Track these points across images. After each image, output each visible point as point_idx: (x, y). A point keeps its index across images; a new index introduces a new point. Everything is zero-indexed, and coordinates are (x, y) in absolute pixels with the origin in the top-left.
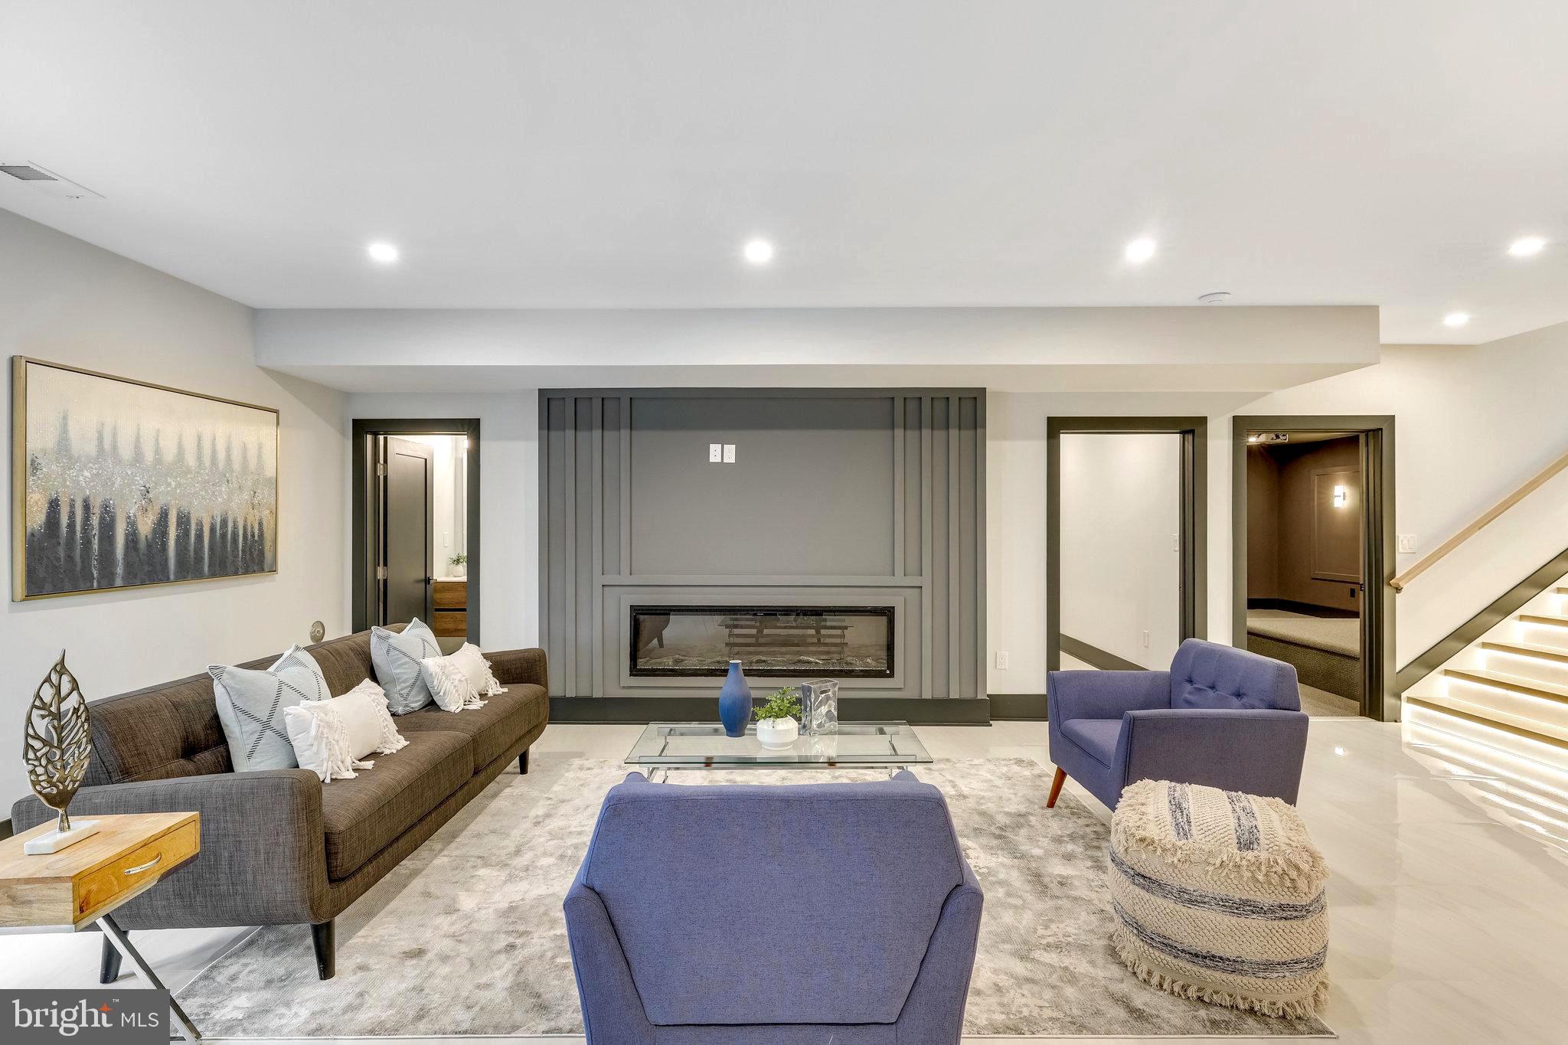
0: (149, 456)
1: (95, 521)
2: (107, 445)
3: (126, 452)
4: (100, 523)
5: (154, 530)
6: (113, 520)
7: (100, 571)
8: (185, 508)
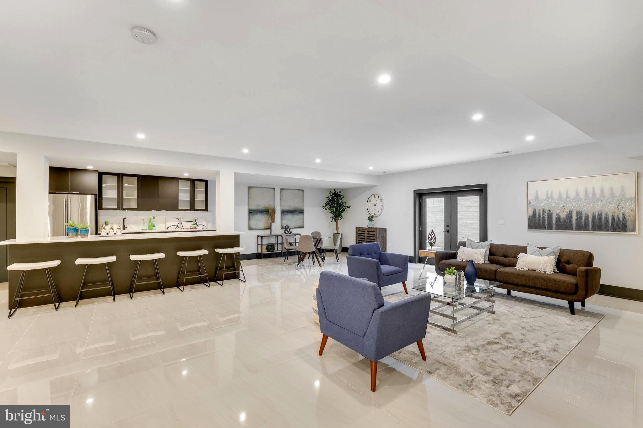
0: (564, 197)
1: (546, 214)
2: (549, 196)
3: (556, 196)
4: (548, 214)
5: (567, 216)
6: (552, 214)
7: (548, 226)
8: (580, 209)
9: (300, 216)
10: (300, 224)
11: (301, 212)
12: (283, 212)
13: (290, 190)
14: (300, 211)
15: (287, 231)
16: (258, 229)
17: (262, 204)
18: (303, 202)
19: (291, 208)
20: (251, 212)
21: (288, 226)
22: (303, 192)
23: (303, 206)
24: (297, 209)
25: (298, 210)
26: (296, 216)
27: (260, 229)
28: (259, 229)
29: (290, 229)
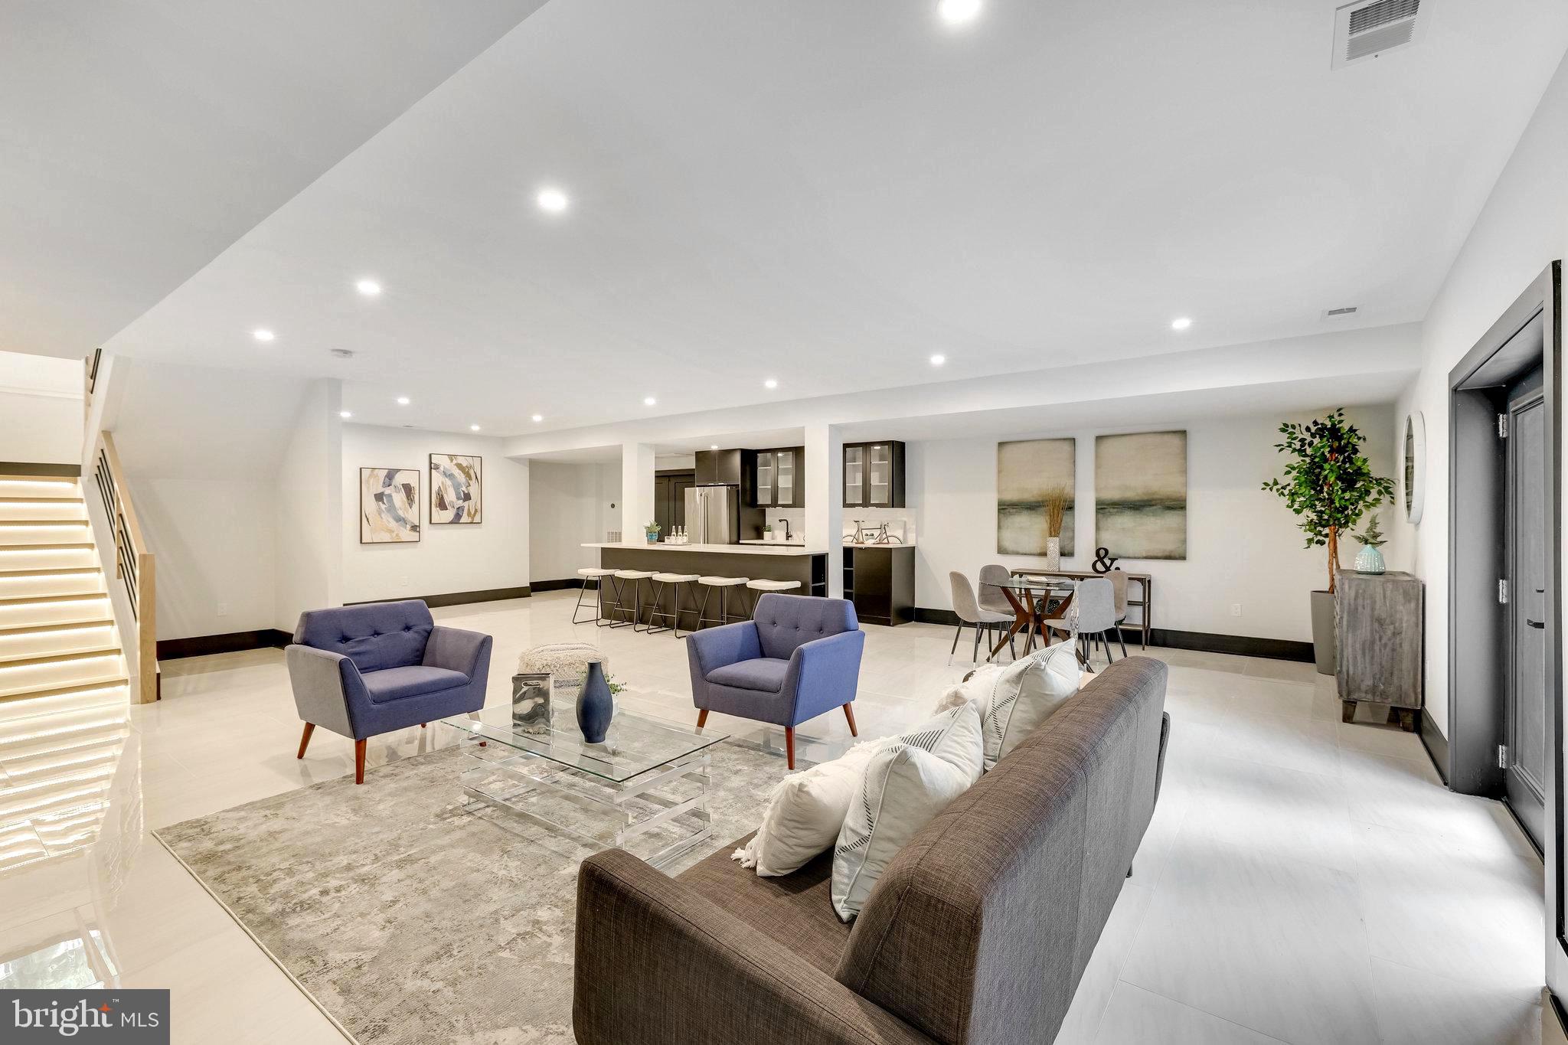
9: (1171, 519)
10: (1170, 545)
11: (1177, 505)
12: (1104, 508)
13: (1128, 438)
14: (1168, 503)
15: (1104, 564)
16: (1021, 552)
17: (1034, 485)
18: (1184, 471)
19: (1131, 495)
20: (1006, 508)
21: (1107, 551)
22: (1186, 436)
23: (1185, 485)
24: (1155, 497)
25: (1162, 500)
26: (1152, 519)
27: (1028, 552)
28: (1025, 554)
29: (1113, 560)
